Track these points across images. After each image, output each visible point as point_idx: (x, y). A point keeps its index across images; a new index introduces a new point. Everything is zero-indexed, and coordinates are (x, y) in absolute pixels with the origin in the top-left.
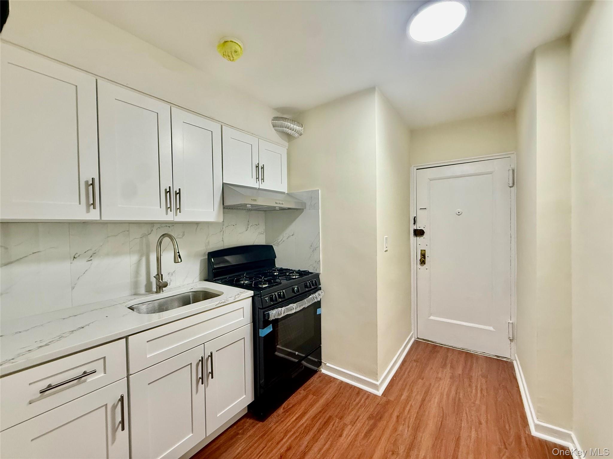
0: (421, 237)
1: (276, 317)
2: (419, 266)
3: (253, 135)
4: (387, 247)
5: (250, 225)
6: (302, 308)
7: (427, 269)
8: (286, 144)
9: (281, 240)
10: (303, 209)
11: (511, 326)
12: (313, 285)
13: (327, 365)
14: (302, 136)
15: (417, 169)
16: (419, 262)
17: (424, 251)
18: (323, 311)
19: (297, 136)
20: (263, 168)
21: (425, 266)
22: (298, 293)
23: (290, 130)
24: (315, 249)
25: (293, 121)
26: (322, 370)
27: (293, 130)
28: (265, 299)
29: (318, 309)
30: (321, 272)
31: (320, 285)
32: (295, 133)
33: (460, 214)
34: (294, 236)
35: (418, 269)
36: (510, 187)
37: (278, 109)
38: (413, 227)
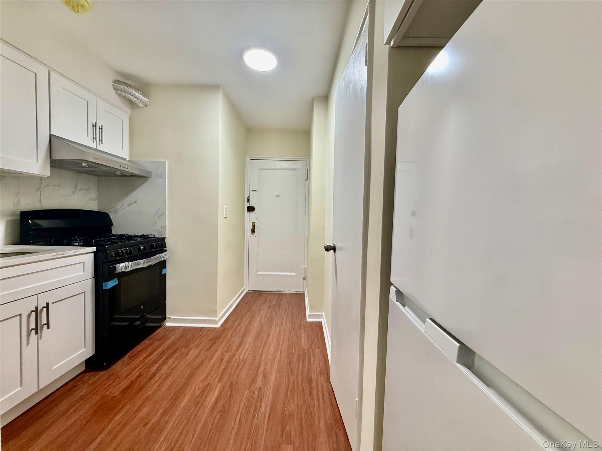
0: (252, 212)
1: (123, 270)
2: (251, 235)
3: (90, 91)
4: (226, 215)
5: (79, 188)
6: (149, 264)
7: (256, 237)
8: (129, 111)
9: (120, 208)
10: (148, 177)
11: (304, 269)
12: (159, 247)
13: (171, 318)
14: (147, 107)
15: (251, 160)
16: (250, 231)
17: (254, 223)
18: (168, 271)
19: (142, 105)
20: (102, 129)
21: (255, 235)
22: (145, 252)
23: (135, 99)
24: (160, 216)
25: (138, 90)
26: (166, 324)
27: (138, 99)
28: (111, 253)
29: (163, 269)
30: (167, 236)
31: (166, 247)
32: (140, 102)
33: (278, 196)
34: (137, 203)
35: (250, 237)
36: (306, 180)
37: (121, 74)
38: (247, 205)
